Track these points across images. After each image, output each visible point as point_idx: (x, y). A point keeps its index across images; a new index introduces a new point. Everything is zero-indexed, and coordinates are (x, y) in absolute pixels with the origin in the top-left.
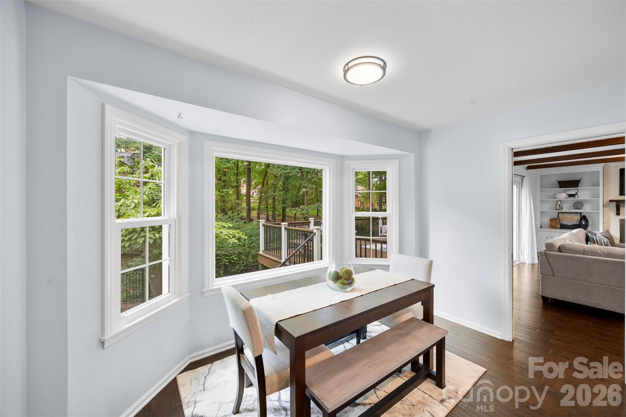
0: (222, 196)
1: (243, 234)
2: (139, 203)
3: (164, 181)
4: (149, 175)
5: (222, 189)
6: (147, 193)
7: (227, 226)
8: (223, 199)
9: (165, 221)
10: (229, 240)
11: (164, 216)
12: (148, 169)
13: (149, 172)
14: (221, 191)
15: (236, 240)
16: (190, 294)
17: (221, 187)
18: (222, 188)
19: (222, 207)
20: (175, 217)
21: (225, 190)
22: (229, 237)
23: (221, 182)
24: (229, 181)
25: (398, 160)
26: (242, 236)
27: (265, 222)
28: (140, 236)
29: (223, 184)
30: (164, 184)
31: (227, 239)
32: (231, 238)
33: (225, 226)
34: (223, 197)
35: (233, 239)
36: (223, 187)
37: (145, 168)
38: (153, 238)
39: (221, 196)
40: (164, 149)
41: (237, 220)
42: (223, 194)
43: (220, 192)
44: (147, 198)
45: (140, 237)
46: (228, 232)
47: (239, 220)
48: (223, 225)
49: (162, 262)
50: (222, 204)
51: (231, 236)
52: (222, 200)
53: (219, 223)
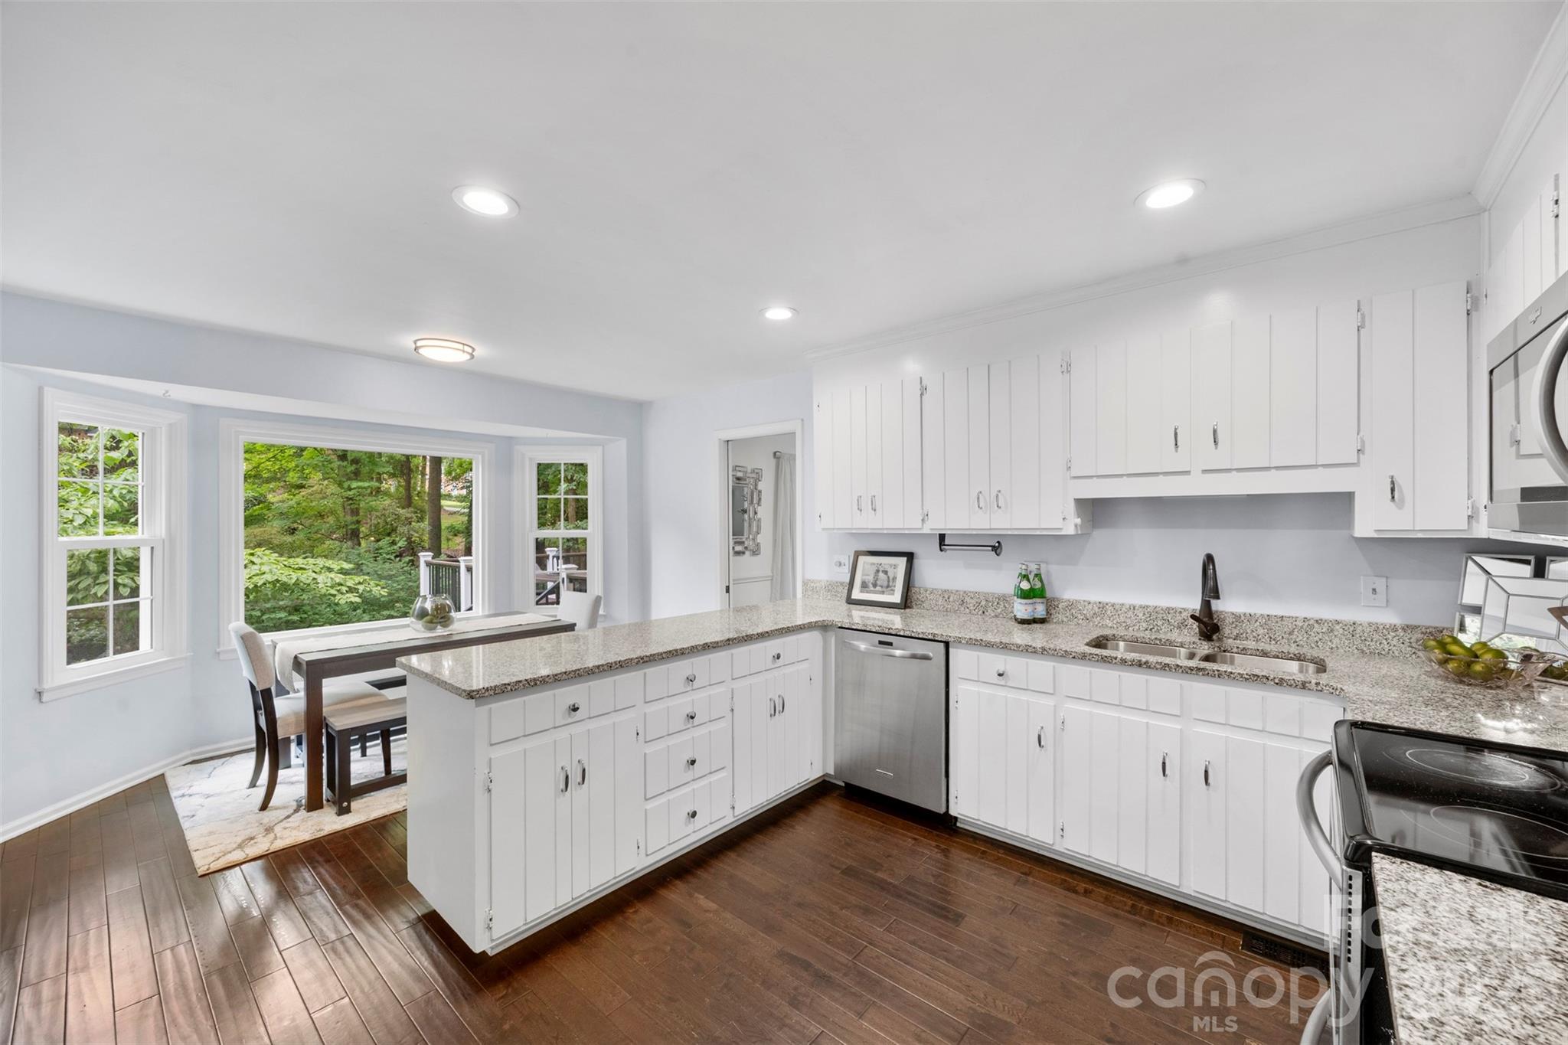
0: (349, 499)
1: (377, 585)
2: (95, 517)
3: (143, 481)
4: (122, 454)
5: (349, 482)
6: (116, 493)
7: (336, 567)
8: (352, 506)
9: (144, 542)
10: (338, 598)
11: (143, 534)
12: (120, 441)
13: (123, 448)
14: (346, 485)
15: (356, 596)
16: (192, 654)
17: (347, 474)
18: (349, 479)
19: (350, 527)
20: (163, 536)
21: (354, 485)
22: (338, 591)
23: (345, 463)
24: (369, 462)
25: (601, 447)
26: (374, 589)
27: (433, 558)
28: (97, 582)
29: (353, 468)
30: (143, 487)
31: (334, 596)
32: (342, 593)
33: (331, 567)
34: (351, 502)
35: (348, 595)
36: (352, 475)
37: (111, 440)
38: (129, 585)
39: (347, 498)
40: (143, 434)
41: (388, 557)
42: (351, 493)
43: (342, 488)
44: (117, 505)
45: (98, 584)
46: (329, 579)
47: (393, 558)
48: (327, 565)
49: (138, 602)
50: (349, 518)
51: (344, 589)
52: (348, 507)
53: (318, 562)
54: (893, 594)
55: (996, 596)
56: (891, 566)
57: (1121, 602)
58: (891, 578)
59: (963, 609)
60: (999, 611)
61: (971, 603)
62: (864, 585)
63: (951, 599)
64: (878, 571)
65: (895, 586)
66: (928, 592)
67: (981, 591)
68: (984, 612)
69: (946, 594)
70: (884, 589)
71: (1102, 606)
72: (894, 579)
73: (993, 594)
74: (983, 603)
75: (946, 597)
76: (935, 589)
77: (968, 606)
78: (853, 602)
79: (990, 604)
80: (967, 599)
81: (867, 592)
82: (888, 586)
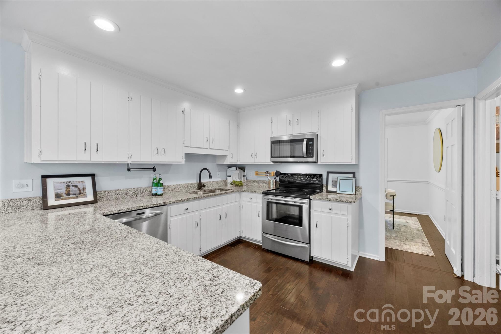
54: (86, 197)
55: (142, 188)
56: (79, 182)
57: (181, 183)
58: (81, 189)
59: (126, 196)
60: (143, 194)
61: (130, 193)
62: (58, 196)
63: (120, 193)
64: (69, 186)
65: (86, 193)
66: (107, 192)
67: (135, 187)
68: (137, 196)
69: (117, 192)
70: (78, 196)
71: (177, 186)
72: (84, 189)
73: (141, 188)
74: (136, 192)
75: (118, 193)
76: (111, 190)
77: (129, 195)
78: (50, 208)
79: (140, 192)
80: (129, 192)
81: (62, 200)
82: (80, 193)
